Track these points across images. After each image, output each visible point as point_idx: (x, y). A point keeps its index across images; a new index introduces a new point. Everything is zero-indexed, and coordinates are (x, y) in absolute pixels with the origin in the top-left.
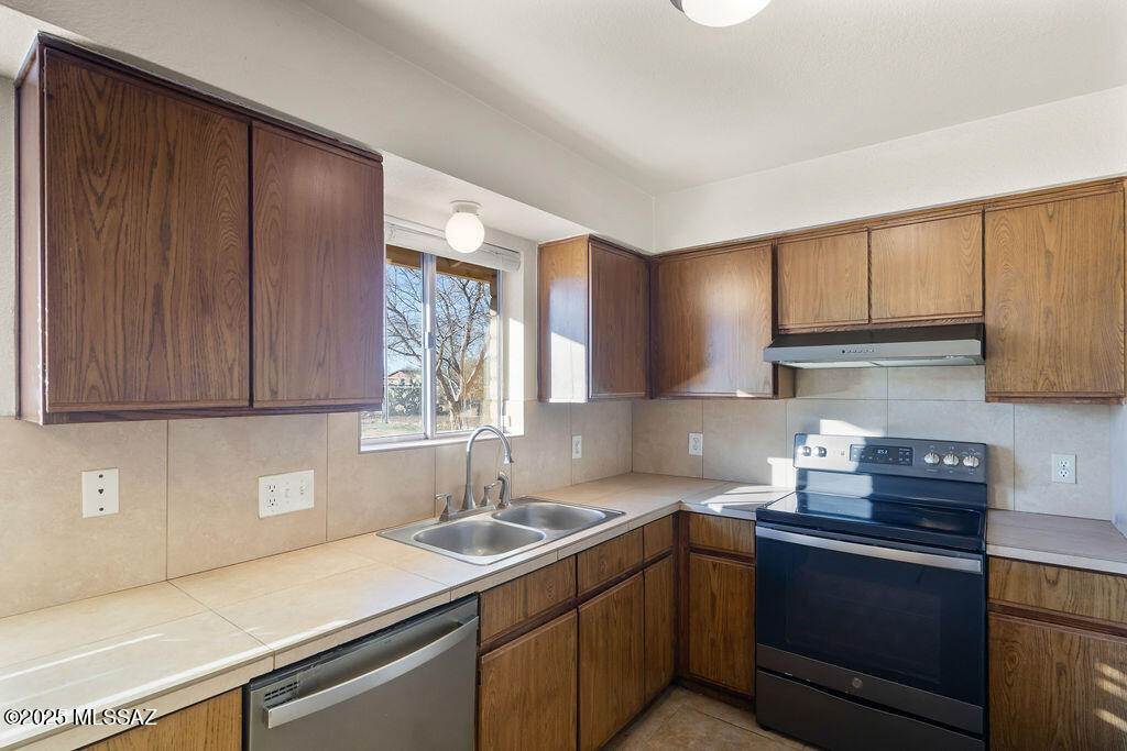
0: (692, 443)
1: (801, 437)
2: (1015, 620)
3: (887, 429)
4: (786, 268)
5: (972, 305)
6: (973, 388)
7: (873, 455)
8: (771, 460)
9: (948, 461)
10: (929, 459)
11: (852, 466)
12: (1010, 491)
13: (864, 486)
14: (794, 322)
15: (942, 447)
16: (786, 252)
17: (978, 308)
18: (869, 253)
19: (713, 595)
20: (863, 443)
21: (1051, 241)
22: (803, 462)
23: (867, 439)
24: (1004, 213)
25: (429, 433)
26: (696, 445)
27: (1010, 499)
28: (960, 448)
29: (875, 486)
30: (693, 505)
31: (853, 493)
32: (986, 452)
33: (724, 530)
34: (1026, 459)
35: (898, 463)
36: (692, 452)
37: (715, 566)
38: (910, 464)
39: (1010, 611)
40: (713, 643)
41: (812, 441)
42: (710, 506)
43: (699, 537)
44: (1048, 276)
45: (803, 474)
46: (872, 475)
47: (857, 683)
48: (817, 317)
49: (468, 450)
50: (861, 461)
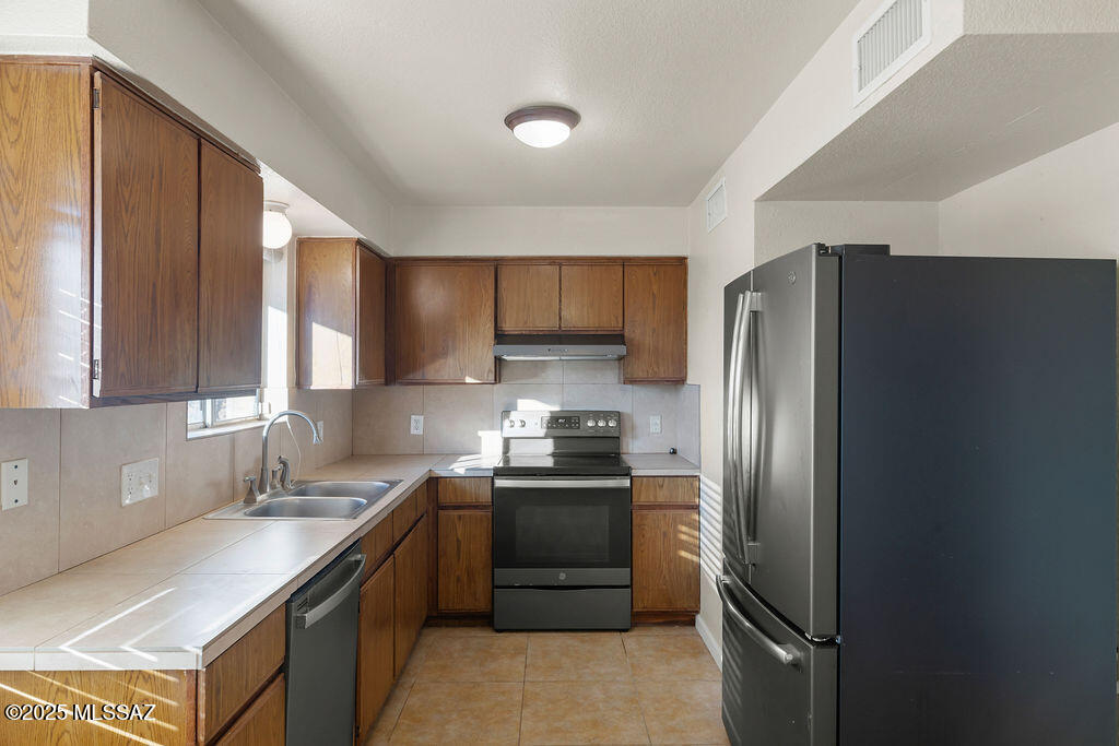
0: (413, 424)
1: (506, 413)
2: (645, 512)
3: (562, 405)
4: (503, 284)
5: (618, 322)
6: (611, 376)
7: (557, 422)
8: (480, 433)
9: (601, 424)
10: (590, 424)
11: (542, 432)
12: (630, 441)
13: (548, 446)
14: (509, 326)
15: (597, 415)
16: (505, 272)
17: (621, 325)
18: (560, 280)
19: (458, 540)
20: (549, 415)
21: (655, 288)
22: (508, 432)
23: (551, 412)
24: (635, 268)
25: (209, 421)
26: (417, 426)
27: (631, 446)
28: (606, 415)
29: (556, 447)
30: (441, 472)
31: (541, 453)
32: (618, 416)
33: (468, 487)
34: (638, 420)
35: (572, 428)
36: (413, 432)
37: (460, 517)
38: (579, 428)
39: (642, 507)
40: (458, 580)
41: (513, 415)
42: (456, 470)
43: (446, 497)
44: (654, 308)
45: (507, 441)
46: (554, 438)
47: (562, 576)
48: (526, 323)
49: (264, 434)
50: (548, 428)
